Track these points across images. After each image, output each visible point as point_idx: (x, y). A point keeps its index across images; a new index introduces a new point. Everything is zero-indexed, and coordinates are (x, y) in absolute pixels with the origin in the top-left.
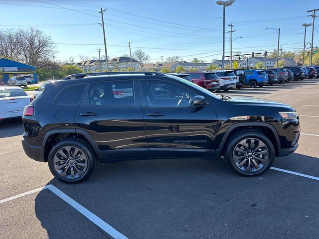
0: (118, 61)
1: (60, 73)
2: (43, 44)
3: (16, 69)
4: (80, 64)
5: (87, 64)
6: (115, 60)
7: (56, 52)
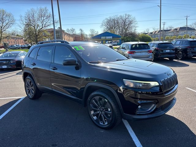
0: (178, 30)
1: (136, 39)
2: (131, 23)
3: (111, 37)
4: (152, 33)
5: (157, 33)
6: (176, 29)
7: (137, 26)
